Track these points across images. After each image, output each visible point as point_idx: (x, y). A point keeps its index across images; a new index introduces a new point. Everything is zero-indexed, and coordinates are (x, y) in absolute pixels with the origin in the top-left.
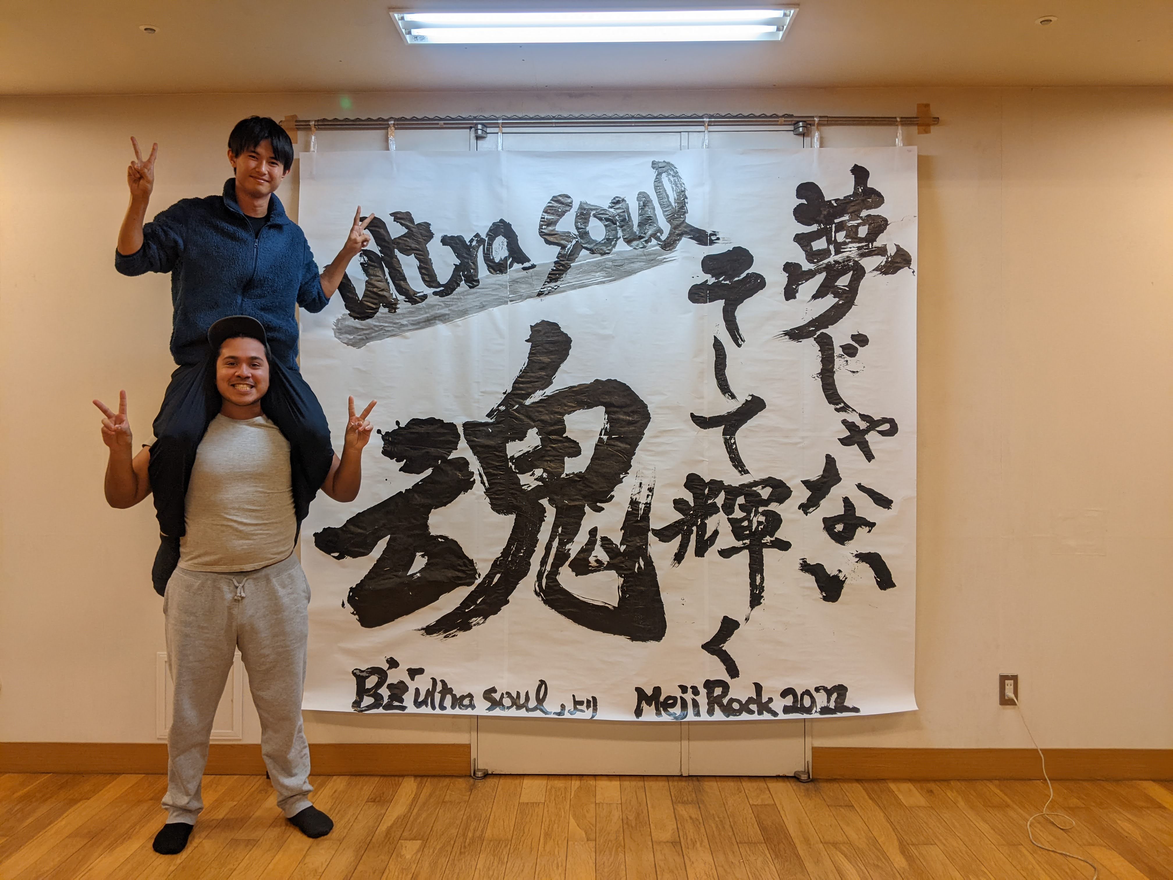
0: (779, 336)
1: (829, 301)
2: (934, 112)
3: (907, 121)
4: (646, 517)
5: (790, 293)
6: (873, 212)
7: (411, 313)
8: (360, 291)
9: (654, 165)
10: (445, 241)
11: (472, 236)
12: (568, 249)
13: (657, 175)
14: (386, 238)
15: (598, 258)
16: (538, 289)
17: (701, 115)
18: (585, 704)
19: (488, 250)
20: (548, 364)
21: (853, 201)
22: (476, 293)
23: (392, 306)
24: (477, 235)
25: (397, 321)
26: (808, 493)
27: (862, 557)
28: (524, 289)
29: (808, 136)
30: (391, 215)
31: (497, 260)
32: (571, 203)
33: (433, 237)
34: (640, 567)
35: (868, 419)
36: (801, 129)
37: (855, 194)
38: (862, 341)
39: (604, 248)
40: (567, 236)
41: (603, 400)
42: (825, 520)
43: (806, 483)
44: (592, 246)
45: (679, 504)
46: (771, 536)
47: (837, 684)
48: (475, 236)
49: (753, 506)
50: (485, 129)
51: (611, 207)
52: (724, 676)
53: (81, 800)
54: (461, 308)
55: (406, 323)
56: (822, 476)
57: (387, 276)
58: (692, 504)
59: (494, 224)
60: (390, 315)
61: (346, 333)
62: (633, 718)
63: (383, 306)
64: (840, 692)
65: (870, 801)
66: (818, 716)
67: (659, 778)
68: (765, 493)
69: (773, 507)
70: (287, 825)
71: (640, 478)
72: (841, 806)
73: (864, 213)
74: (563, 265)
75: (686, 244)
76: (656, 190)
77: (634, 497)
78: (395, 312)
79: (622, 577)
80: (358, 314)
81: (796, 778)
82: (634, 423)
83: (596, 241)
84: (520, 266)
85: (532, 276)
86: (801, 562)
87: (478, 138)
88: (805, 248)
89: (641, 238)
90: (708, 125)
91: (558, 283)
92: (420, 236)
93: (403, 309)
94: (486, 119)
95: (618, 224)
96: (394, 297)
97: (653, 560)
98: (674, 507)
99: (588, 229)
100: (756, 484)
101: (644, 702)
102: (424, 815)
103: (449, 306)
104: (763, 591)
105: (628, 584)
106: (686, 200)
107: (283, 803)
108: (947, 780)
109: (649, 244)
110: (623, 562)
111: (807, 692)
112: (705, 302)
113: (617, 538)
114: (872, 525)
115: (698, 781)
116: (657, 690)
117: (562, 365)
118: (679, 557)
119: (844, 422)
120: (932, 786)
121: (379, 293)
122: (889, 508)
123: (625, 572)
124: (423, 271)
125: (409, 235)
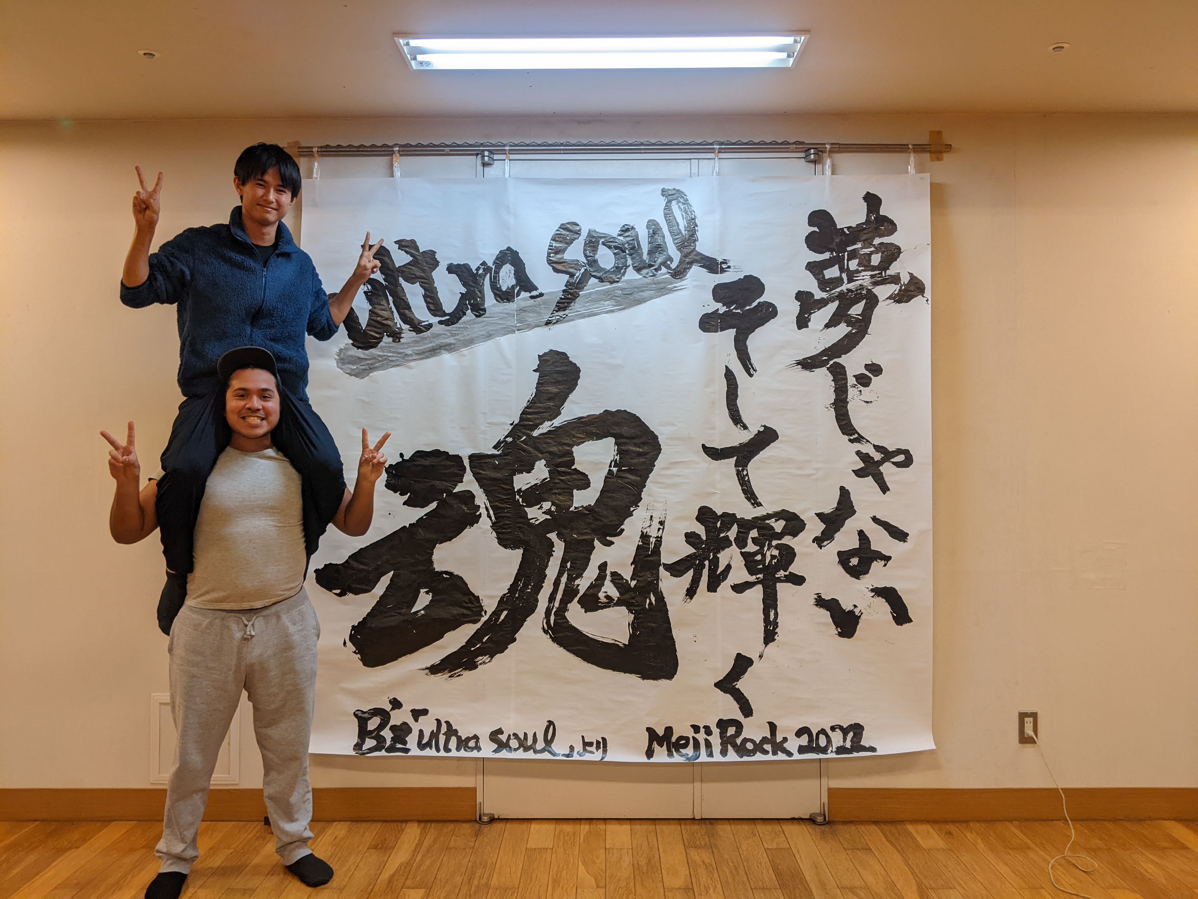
0: (790, 366)
1: (842, 330)
2: (947, 139)
3: (919, 149)
4: (657, 551)
5: (802, 322)
6: (886, 240)
7: (416, 342)
8: (363, 319)
9: (664, 192)
10: (451, 269)
11: (478, 264)
12: (577, 278)
13: (667, 203)
14: (391, 266)
15: (607, 286)
16: (546, 318)
17: (711, 142)
18: (595, 745)
19: (495, 278)
20: (556, 394)
21: (865, 228)
22: (483, 322)
23: (396, 336)
24: (484, 263)
25: (402, 351)
26: (823, 526)
27: (878, 592)
28: (531, 318)
29: (819, 163)
30: (396, 242)
31: (504, 289)
32: (580, 230)
33: (438, 265)
34: (651, 603)
35: (882, 450)
36: (812, 157)
37: (868, 221)
38: (875, 371)
39: (613, 276)
40: (576, 264)
41: (612, 431)
42: (840, 554)
43: (819, 515)
44: (601, 274)
45: (691, 538)
46: (785, 571)
47: (853, 723)
48: (481, 264)
49: (766, 540)
50: (492, 156)
51: (620, 235)
52: (738, 716)
53: (70, 848)
54: (467, 338)
55: (411, 352)
56: (837, 508)
57: (392, 305)
58: (704, 538)
59: (501, 252)
60: (394, 344)
61: (349, 363)
62: (644, 759)
63: (387, 335)
64: (856, 731)
65: (888, 845)
66: (834, 755)
67: (671, 822)
68: (778, 526)
69: (787, 540)
70: (285, 873)
71: (651, 511)
72: (858, 849)
73: (877, 241)
74: (571, 294)
75: (696, 271)
76: (665, 217)
77: (645, 531)
78: (399, 341)
79: (632, 613)
80: (363, 343)
81: (811, 820)
82: (645, 455)
83: (605, 269)
84: (528, 294)
85: (539, 305)
86: (816, 597)
87: (484, 165)
88: (817, 276)
89: (650, 266)
90: (719, 152)
91: (567, 312)
92: (425, 264)
93: (407, 338)
94: (493, 146)
95: (627, 252)
96: (398, 326)
97: (664, 595)
98: (686, 541)
99: (597, 257)
100: (769, 516)
101: (655, 743)
102: (428, 862)
103: (455, 335)
104: (777, 627)
105: (638, 621)
106: (696, 228)
107: (282, 849)
108: (966, 822)
109: (659, 272)
110: (633, 598)
111: (823, 731)
112: (716, 331)
113: (627, 573)
114: (887, 559)
115: (712, 824)
116: (669, 730)
117: (570, 395)
118: (691, 592)
119: (858, 453)
120: (951, 827)
121: (384, 322)
122: (905, 541)
123: (636, 608)
124: (429, 300)
125: (415, 263)
